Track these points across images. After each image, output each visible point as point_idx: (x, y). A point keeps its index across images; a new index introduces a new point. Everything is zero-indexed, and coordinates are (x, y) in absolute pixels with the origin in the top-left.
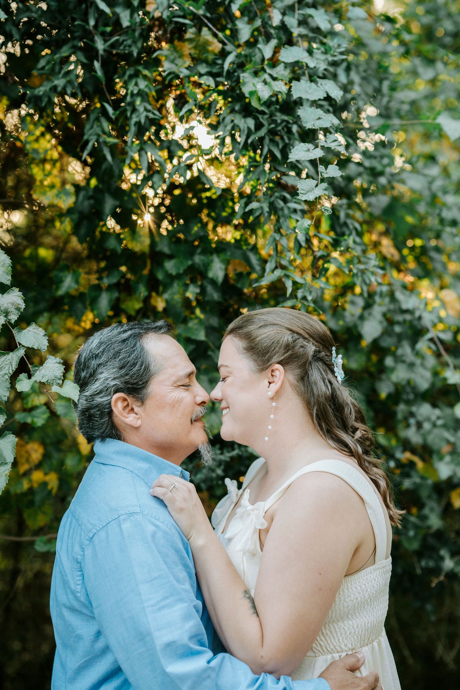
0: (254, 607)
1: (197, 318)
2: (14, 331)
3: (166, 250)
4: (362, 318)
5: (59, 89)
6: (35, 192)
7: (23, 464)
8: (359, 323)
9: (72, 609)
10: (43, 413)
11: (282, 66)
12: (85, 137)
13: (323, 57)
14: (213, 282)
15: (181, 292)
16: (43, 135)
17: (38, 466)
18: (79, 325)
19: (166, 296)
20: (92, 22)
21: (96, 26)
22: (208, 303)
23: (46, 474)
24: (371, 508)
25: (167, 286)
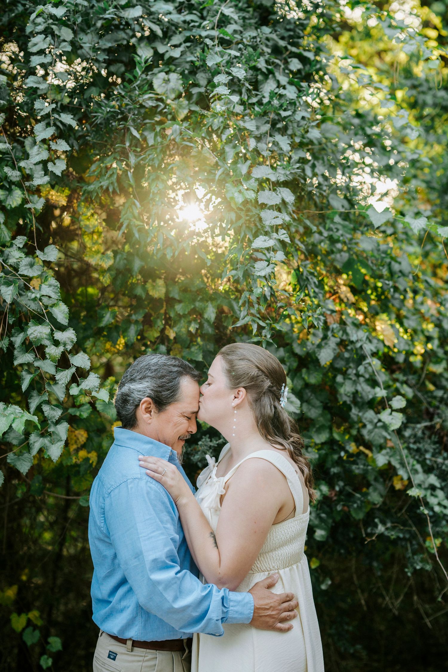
0: (216, 543)
1: (198, 344)
2: (69, 356)
3: (177, 297)
4: (319, 346)
5: (104, 187)
6: (86, 256)
7: (72, 445)
8: (316, 350)
9: (100, 540)
10: (87, 409)
11: (253, 180)
12: (121, 220)
13: (283, 172)
14: (208, 321)
15: (186, 327)
16: (92, 215)
17: (83, 447)
18: (115, 347)
19: (175, 329)
20: (128, 144)
21: (130, 146)
22: (205, 334)
23: (89, 452)
24: (291, 482)
25: (176, 323)
